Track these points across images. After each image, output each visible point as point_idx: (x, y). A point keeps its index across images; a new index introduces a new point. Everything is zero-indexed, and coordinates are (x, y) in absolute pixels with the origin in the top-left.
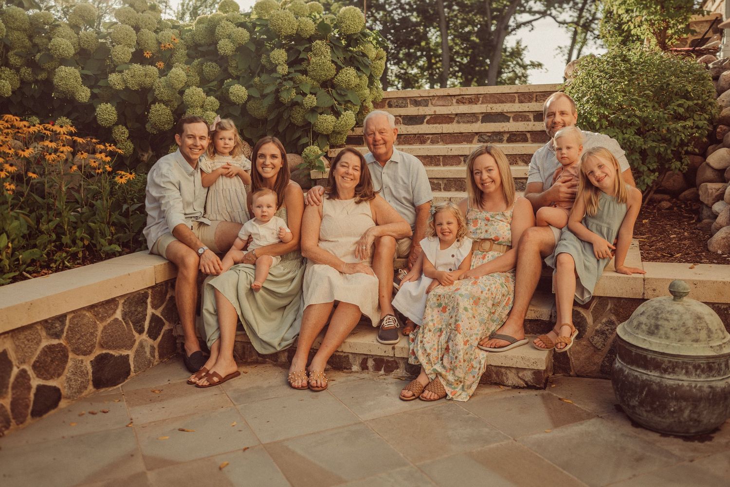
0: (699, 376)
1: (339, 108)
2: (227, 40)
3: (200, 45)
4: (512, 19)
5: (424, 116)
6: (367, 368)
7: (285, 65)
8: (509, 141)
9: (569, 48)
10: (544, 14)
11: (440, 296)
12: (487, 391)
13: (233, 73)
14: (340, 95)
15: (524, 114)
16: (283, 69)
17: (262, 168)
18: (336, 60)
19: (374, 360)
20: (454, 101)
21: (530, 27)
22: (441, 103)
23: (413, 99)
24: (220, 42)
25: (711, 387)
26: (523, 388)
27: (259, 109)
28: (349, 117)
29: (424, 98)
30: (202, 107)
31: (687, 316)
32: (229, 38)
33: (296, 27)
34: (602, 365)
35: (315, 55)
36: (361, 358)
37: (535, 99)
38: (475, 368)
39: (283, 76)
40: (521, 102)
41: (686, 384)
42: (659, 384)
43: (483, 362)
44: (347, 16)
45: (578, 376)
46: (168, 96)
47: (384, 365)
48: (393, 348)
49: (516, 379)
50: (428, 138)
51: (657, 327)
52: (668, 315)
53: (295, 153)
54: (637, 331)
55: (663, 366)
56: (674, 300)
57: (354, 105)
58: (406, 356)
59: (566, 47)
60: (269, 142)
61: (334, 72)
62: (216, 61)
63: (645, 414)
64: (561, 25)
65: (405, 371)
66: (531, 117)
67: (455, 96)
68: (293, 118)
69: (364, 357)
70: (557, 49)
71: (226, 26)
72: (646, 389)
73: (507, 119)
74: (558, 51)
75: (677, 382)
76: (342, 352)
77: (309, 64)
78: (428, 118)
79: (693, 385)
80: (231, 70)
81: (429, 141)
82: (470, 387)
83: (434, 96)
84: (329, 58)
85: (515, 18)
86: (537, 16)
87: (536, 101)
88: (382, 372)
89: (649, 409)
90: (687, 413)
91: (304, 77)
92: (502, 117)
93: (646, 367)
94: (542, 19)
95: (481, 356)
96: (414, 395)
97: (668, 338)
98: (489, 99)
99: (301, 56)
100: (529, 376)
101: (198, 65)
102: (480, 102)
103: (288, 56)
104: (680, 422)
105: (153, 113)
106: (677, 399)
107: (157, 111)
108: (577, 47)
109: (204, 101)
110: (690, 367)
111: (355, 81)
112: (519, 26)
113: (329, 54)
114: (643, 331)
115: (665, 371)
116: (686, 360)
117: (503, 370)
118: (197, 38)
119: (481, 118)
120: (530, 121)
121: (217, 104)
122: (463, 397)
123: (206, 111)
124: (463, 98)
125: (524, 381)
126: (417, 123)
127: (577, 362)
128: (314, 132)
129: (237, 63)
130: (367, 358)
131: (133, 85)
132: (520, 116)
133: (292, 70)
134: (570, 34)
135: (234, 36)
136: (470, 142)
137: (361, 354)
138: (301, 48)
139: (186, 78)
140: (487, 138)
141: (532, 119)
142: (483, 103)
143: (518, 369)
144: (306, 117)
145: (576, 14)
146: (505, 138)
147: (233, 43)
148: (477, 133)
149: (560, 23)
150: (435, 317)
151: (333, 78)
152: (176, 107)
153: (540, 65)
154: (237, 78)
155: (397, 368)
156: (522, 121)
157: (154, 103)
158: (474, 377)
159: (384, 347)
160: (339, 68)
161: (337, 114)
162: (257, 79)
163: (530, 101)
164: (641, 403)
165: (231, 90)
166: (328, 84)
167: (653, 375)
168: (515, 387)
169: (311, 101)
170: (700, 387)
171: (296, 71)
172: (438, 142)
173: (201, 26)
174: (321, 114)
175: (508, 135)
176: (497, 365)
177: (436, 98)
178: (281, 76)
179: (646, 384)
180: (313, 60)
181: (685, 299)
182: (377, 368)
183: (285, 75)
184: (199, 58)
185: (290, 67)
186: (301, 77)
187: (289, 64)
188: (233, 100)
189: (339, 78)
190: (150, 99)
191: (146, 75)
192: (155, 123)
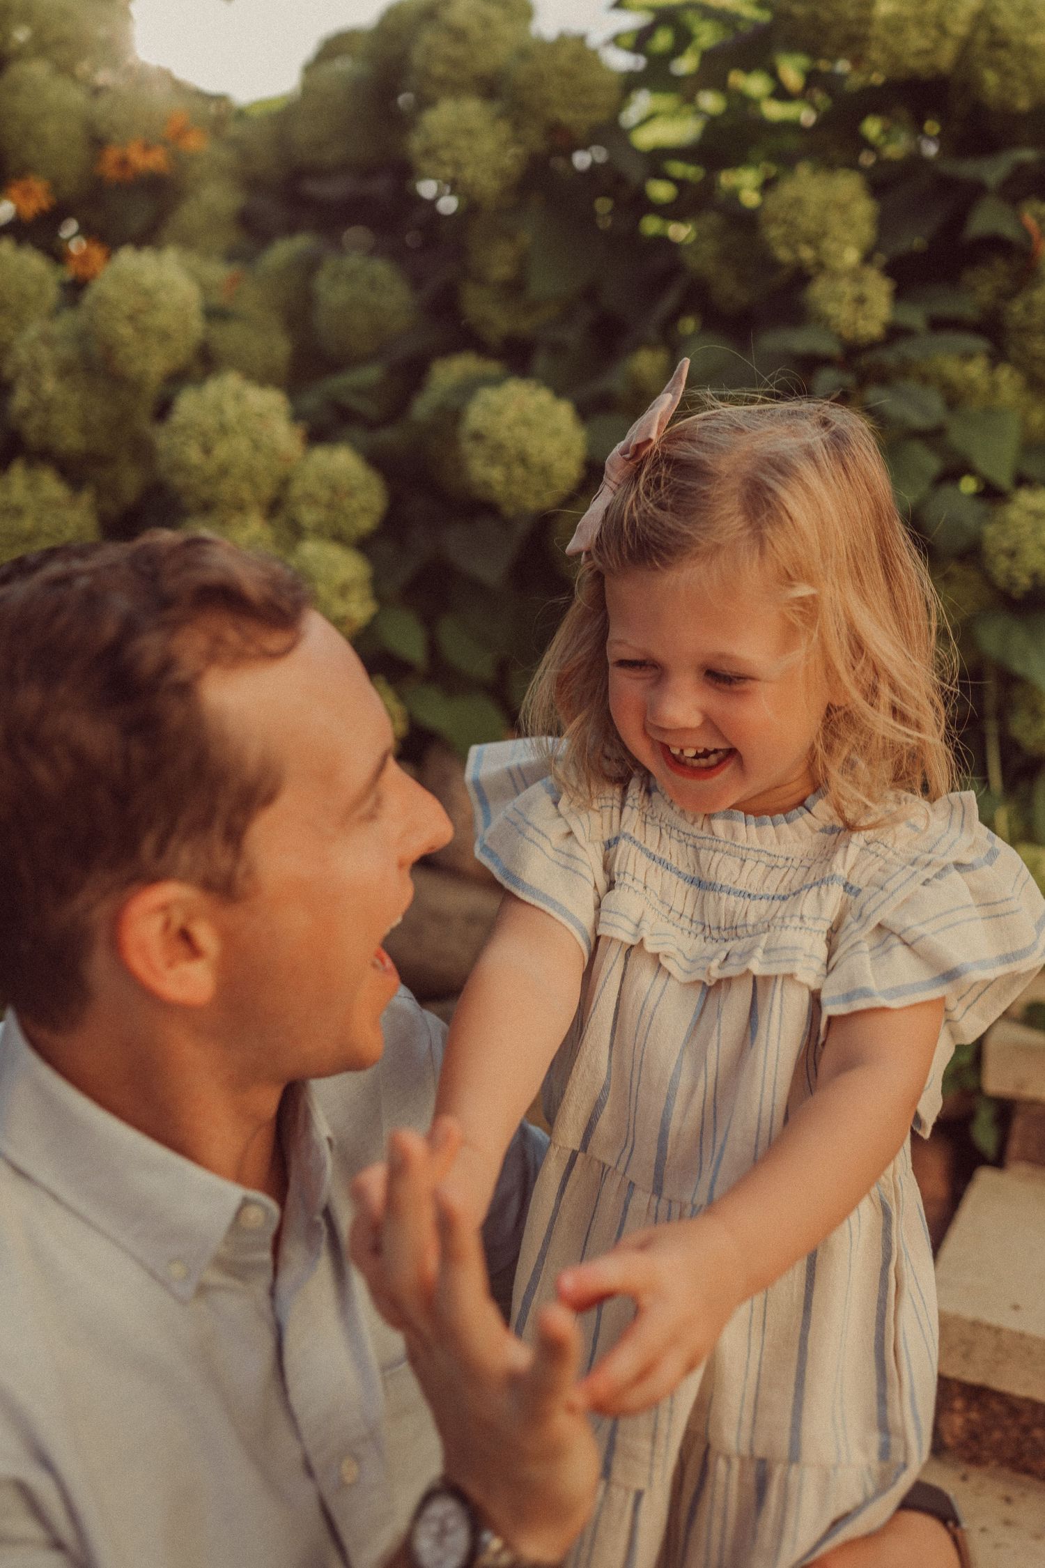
16: (856, 304)
30: (275, 507)
32: (493, 95)
33: (961, 25)
46: (85, 429)
91: (976, 370)
99: (978, 224)
103: (886, 220)
109: (288, 478)
121: (369, 497)
123: (297, 536)
129: (523, 262)
133: (915, 317)
138: (993, 171)
139: (197, 325)
165: (476, 416)
171: (938, 324)
183: (873, 345)
184: (291, 229)
185: (899, 295)
186: (952, 368)
187: (890, 270)
188: (487, 484)
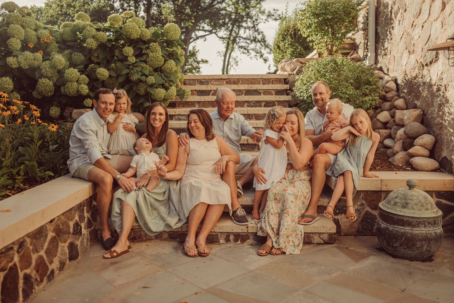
0: (430, 227)
1: (167, 84)
2: (92, 39)
3: (67, 41)
4: (193, 34)
5: (210, 91)
6: (230, 241)
7: (134, 57)
8: (265, 106)
9: (224, 52)
10: (211, 32)
11: (275, 194)
12: (307, 247)
14: (167, 77)
15: (270, 91)
16: (132, 59)
17: (154, 121)
18: (164, 56)
19: (234, 236)
20: (225, 82)
21: (204, 39)
22: (217, 83)
23: (199, 80)
24: (87, 40)
25: (435, 233)
26: (323, 244)
27: (114, 84)
28: (173, 90)
29: (207, 80)
30: (77, 81)
31: (420, 197)
32: (94, 38)
33: (139, 34)
34: (358, 228)
35: (152, 51)
36: (225, 235)
37: (271, 82)
38: (298, 235)
39: (133, 64)
40: (263, 84)
41: (424, 232)
42: (411, 234)
43: (303, 231)
44: (171, 29)
45: (345, 235)
46: (51, 74)
47: (240, 238)
48: (247, 227)
49: (319, 239)
51: (407, 204)
52: (411, 197)
53: (137, 112)
54: (395, 207)
55: (413, 224)
56: (409, 189)
57: (174, 83)
58: (255, 231)
59: (222, 52)
60: (159, 105)
61: (163, 63)
62: (80, 52)
63: (403, 250)
64: (221, 39)
65: (253, 241)
66: (273, 92)
67: (225, 79)
68: (138, 90)
69: (227, 234)
70: (217, 53)
71: (90, 30)
72: (404, 237)
73: (260, 94)
74: (218, 54)
75: (420, 232)
76: (215, 232)
77: (148, 57)
78: (213, 92)
79: (428, 233)
80: (93, 58)
82: (299, 245)
83: (212, 79)
84: (161, 54)
85: (195, 33)
86: (207, 33)
87: (272, 83)
88: (239, 242)
89: (406, 247)
90: (425, 247)
91: (145, 65)
92: (257, 92)
93: (403, 225)
94: (210, 35)
95: (301, 228)
96: (267, 253)
97: (413, 209)
98: (245, 82)
99: (143, 52)
100: (326, 237)
101: (68, 54)
102: (240, 83)
103: (134, 51)
104: (421, 252)
105: (40, 85)
106: (421, 240)
107: (43, 83)
108: (229, 52)
109: (79, 78)
110: (426, 223)
111: (175, 68)
112: (198, 38)
113: (160, 51)
114: (399, 207)
115: (414, 226)
116: (424, 220)
117: (311, 235)
118: (65, 37)
119: (244, 93)
120: (273, 95)
121: (87, 80)
122: (297, 251)
123: (80, 84)
124: (230, 81)
125: (323, 240)
126: (206, 95)
127: (345, 227)
128: (151, 99)
129: (98, 54)
130: (230, 235)
131: (25, 65)
132: (267, 92)
133: (138, 61)
134: (225, 45)
135: (97, 36)
136: (243, 106)
137: (225, 232)
138: (144, 47)
140: (253, 105)
141: (274, 94)
142: (241, 84)
143: (320, 234)
144: (148, 89)
145: (228, 33)
146: (263, 104)
147: (97, 41)
148: (246, 101)
149: (220, 38)
150: (274, 206)
151: (162, 66)
152: (55, 81)
153: (207, 62)
154: (99, 64)
155: (249, 239)
156: (268, 95)
157: (41, 78)
158: (299, 240)
159: (241, 227)
160: (165, 61)
161: (167, 89)
162: (113, 65)
163: (269, 84)
164: (401, 245)
165: (98, 71)
166: (158, 70)
167: (407, 229)
168: (319, 244)
169: (152, 79)
170: (431, 233)
171: (140, 61)
173: (67, 28)
174: (156, 88)
175: (265, 103)
176: (309, 232)
177: (214, 80)
178: (132, 64)
179: (403, 234)
180: (151, 54)
181: (415, 189)
182: (236, 240)
183: (134, 63)
184: (68, 49)
185: (136, 58)
186: (143, 65)
187: (135, 56)
188: (100, 78)
189: (166, 66)
190: (37, 75)
191: (35, 59)
192: (42, 92)
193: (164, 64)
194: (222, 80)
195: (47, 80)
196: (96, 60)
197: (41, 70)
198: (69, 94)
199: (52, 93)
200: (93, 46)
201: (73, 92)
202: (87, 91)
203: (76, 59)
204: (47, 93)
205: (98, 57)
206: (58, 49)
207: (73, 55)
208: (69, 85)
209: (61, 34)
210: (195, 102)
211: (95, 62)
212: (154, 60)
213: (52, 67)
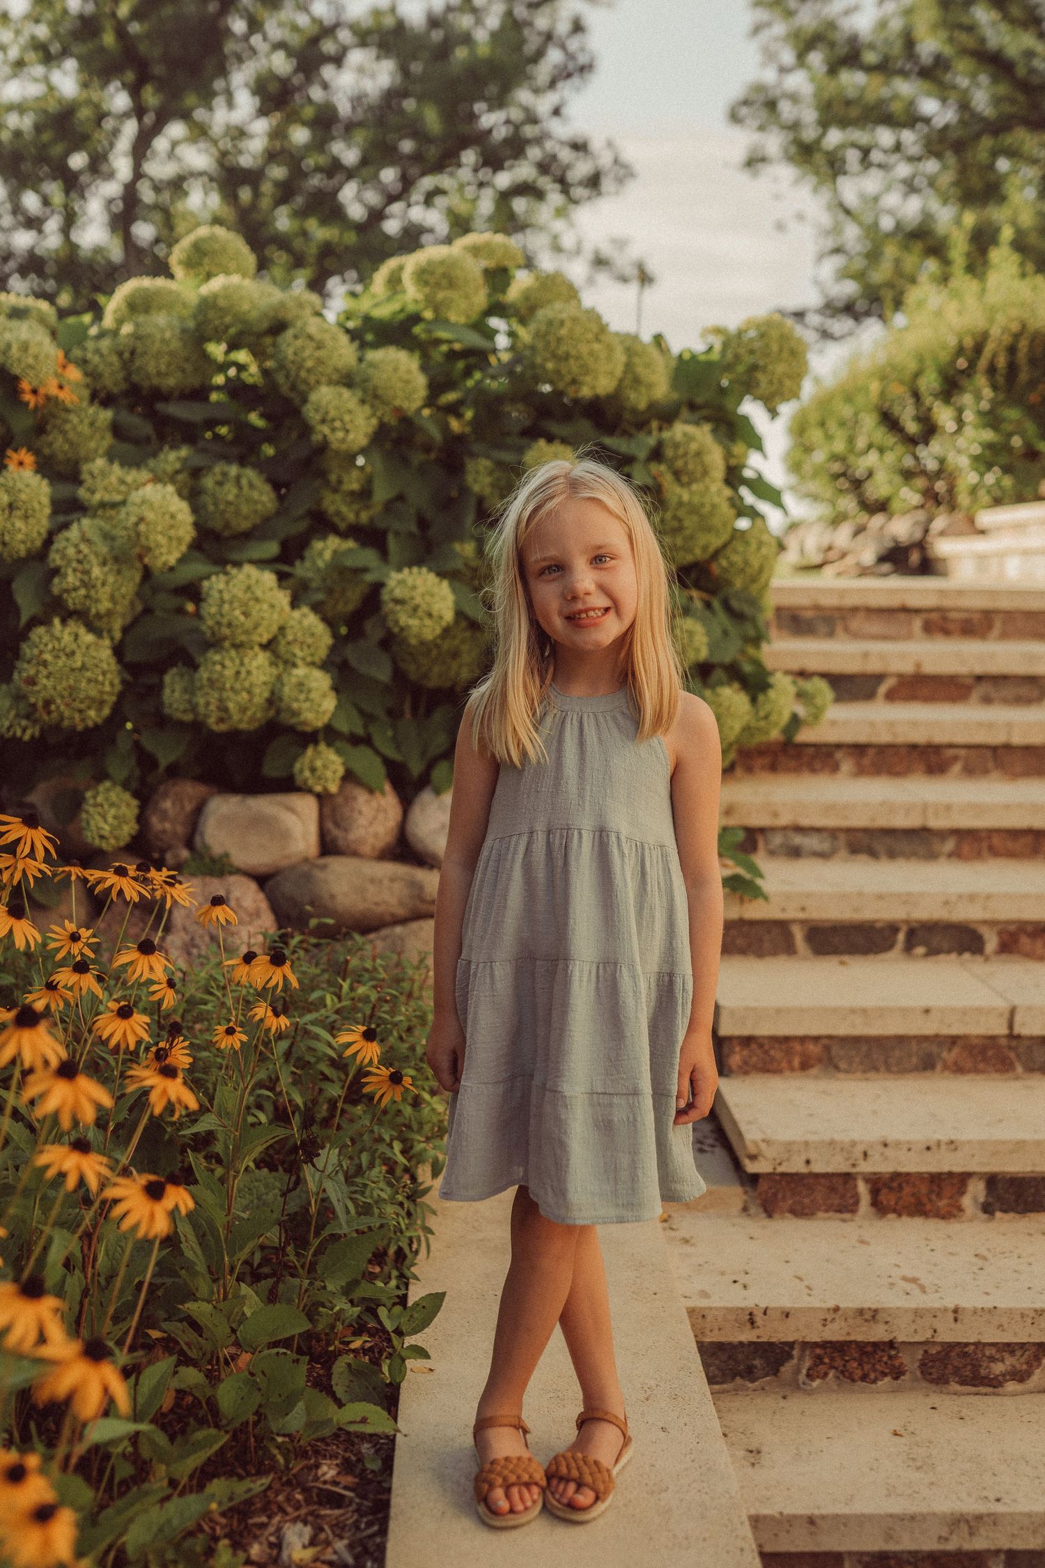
2: (345, 391)
3: (158, 395)
5: (880, 678)
13: (338, 513)
20: (917, 625)
22: (875, 630)
23: (787, 612)
24: (313, 397)
29: (826, 612)
30: (268, 646)
32: (354, 386)
33: (619, 370)
35: (677, 475)
46: (112, 598)
50: (956, 758)
77: (658, 504)
78: (892, 682)
80: (334, 504)
81: (957, 768)
83: (855, 609)
98: (1020, 625)
101: (181, 470)
102: (995, 633)
105: (45, 664)
109: (282, 628)
118: (147, 367)
121: (324, 638)
123: (288, 664)
135: (378, 377)
138: (640, 449)
142: (1003, 635)
147: (370, 406)
151: (715, 557)
152: (118, 635)
157: (45, 621)
161: (753, 688)
162: (466, 549)
166: (689, 577)
169: (695, 640)
172: (986, 772)
173: (155, 320)
177: (862, 615)
180: (678, 492)
184: (171, 444)
188: (407, 628)
189: (736, 558)
190: (26, 601)
191: (11, 507)
192: (48, 703)
193: (725, 546)
194: (902, 616)
195: (82, 630)
196: (349, 514)
197: (56, 572)
198: (221, 720)
199: (106, 711)
200: (351, 436)
201: (243, 710)
202: (329, 704)
203: (229, 503)
204: (80, 711)
205: (365, 494)
206: (109, 440)
207: (208, 482)
208: (221, 665)
209: (120, 354)
210: (839, 746)
211: (342, 526)
212: (690, 522)
213: (116, 559)
